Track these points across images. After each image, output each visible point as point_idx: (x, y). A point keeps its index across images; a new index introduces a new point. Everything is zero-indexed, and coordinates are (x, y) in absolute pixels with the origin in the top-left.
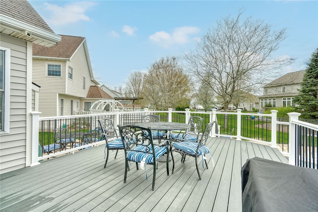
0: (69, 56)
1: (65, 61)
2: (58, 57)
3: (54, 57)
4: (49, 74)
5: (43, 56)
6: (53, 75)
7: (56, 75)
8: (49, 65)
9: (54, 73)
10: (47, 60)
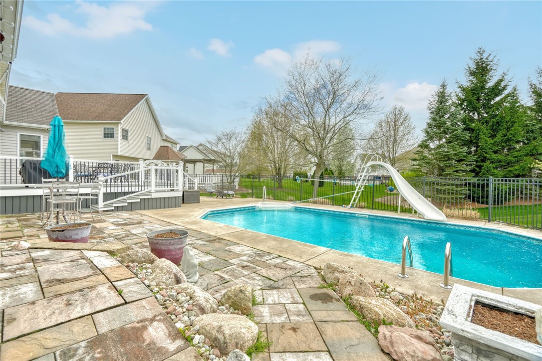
0: (121, 119)
1: (117, 124)
2: (112, 120)
3: (108, 120)
4: (105, 137)
5: (99, 120)
6: (108, 137)
7: (111, 137)
8: (105, 129)
9: (109, 135)
10: (102, 123)
